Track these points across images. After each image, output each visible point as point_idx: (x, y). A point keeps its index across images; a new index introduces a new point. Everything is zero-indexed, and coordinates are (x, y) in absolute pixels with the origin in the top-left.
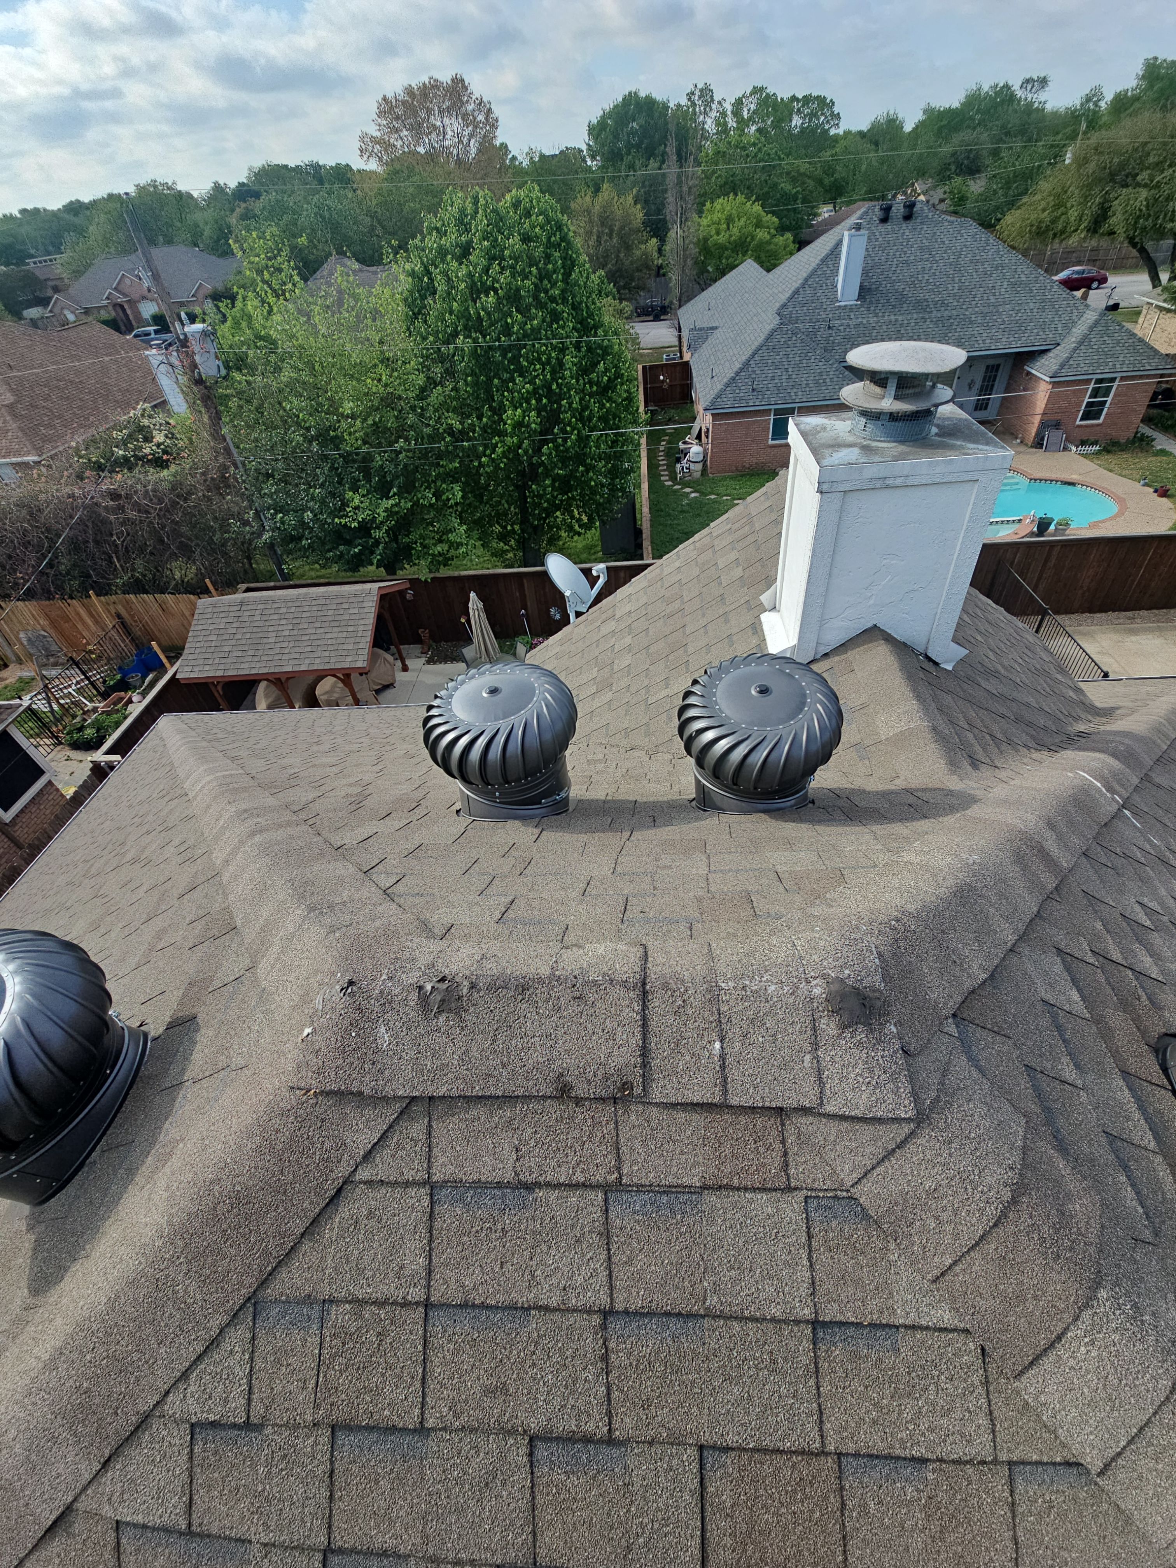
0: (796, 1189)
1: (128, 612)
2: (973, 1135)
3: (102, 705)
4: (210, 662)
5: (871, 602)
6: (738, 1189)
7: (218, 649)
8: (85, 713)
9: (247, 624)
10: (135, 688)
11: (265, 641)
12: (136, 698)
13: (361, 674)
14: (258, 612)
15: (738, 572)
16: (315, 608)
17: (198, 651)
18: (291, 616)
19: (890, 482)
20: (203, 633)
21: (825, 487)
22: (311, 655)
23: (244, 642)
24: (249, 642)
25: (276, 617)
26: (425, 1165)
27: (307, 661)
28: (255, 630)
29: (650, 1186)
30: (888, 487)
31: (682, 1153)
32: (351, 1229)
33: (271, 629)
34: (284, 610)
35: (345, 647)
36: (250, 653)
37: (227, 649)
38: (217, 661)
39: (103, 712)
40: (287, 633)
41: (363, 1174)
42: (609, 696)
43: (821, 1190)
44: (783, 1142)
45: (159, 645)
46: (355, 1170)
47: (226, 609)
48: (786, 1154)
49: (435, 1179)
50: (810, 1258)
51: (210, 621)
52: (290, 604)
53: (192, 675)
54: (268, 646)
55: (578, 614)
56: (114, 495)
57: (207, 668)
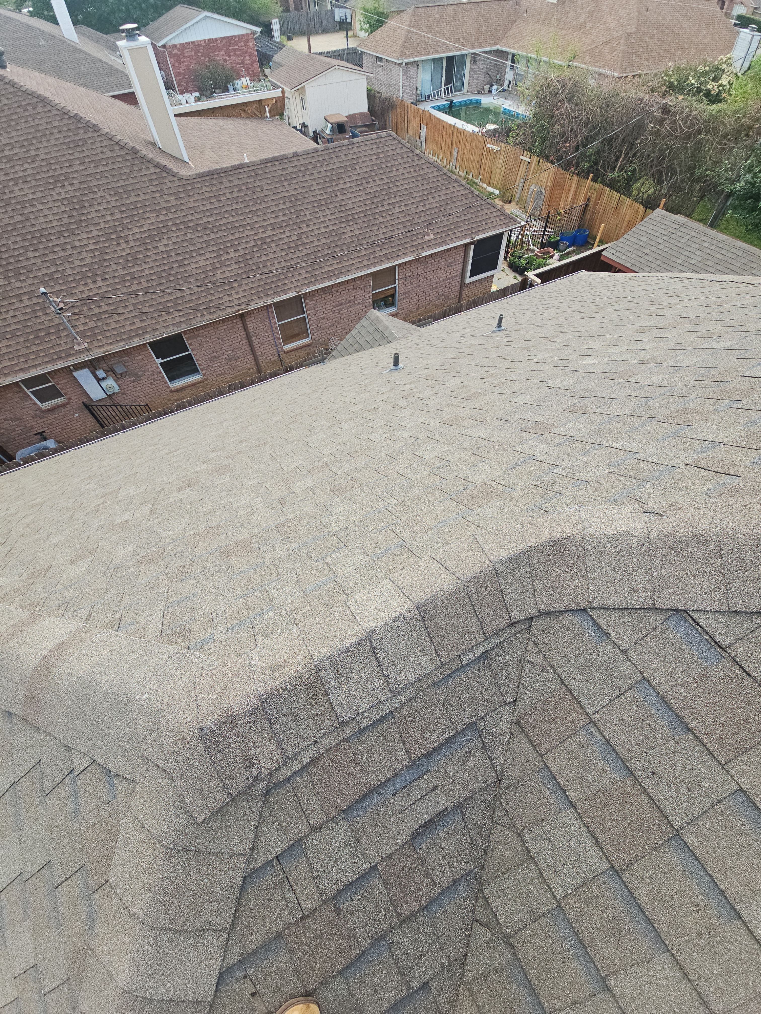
1: (595, 201)
3: (538, 250)
7: (641, 249)
8: (528, 250)
9: (674, 242)
10: (560, 251)
11: (674, 259)
12: (556, 257)
14: (688, 237)
16: (729, 255)
17: (628, 243)
18: (708, 251)
20: (641, 233)
23: (660, 252)
24: (664, 254)
25: (697, 246)
28: (676, 248)
33: (686, 253)
34: (706, 245)
36: (658, 262)
37: (646, 251)
38: (633, 256)
39: (536, 255)
40: (693, 262)
45: (605, 226)
47: (670, 224)
51: (652, 227)
52: (715, 243)
53: (612, 257)
54: (673, 264)
56: (666, 110)
57: (624, 257)
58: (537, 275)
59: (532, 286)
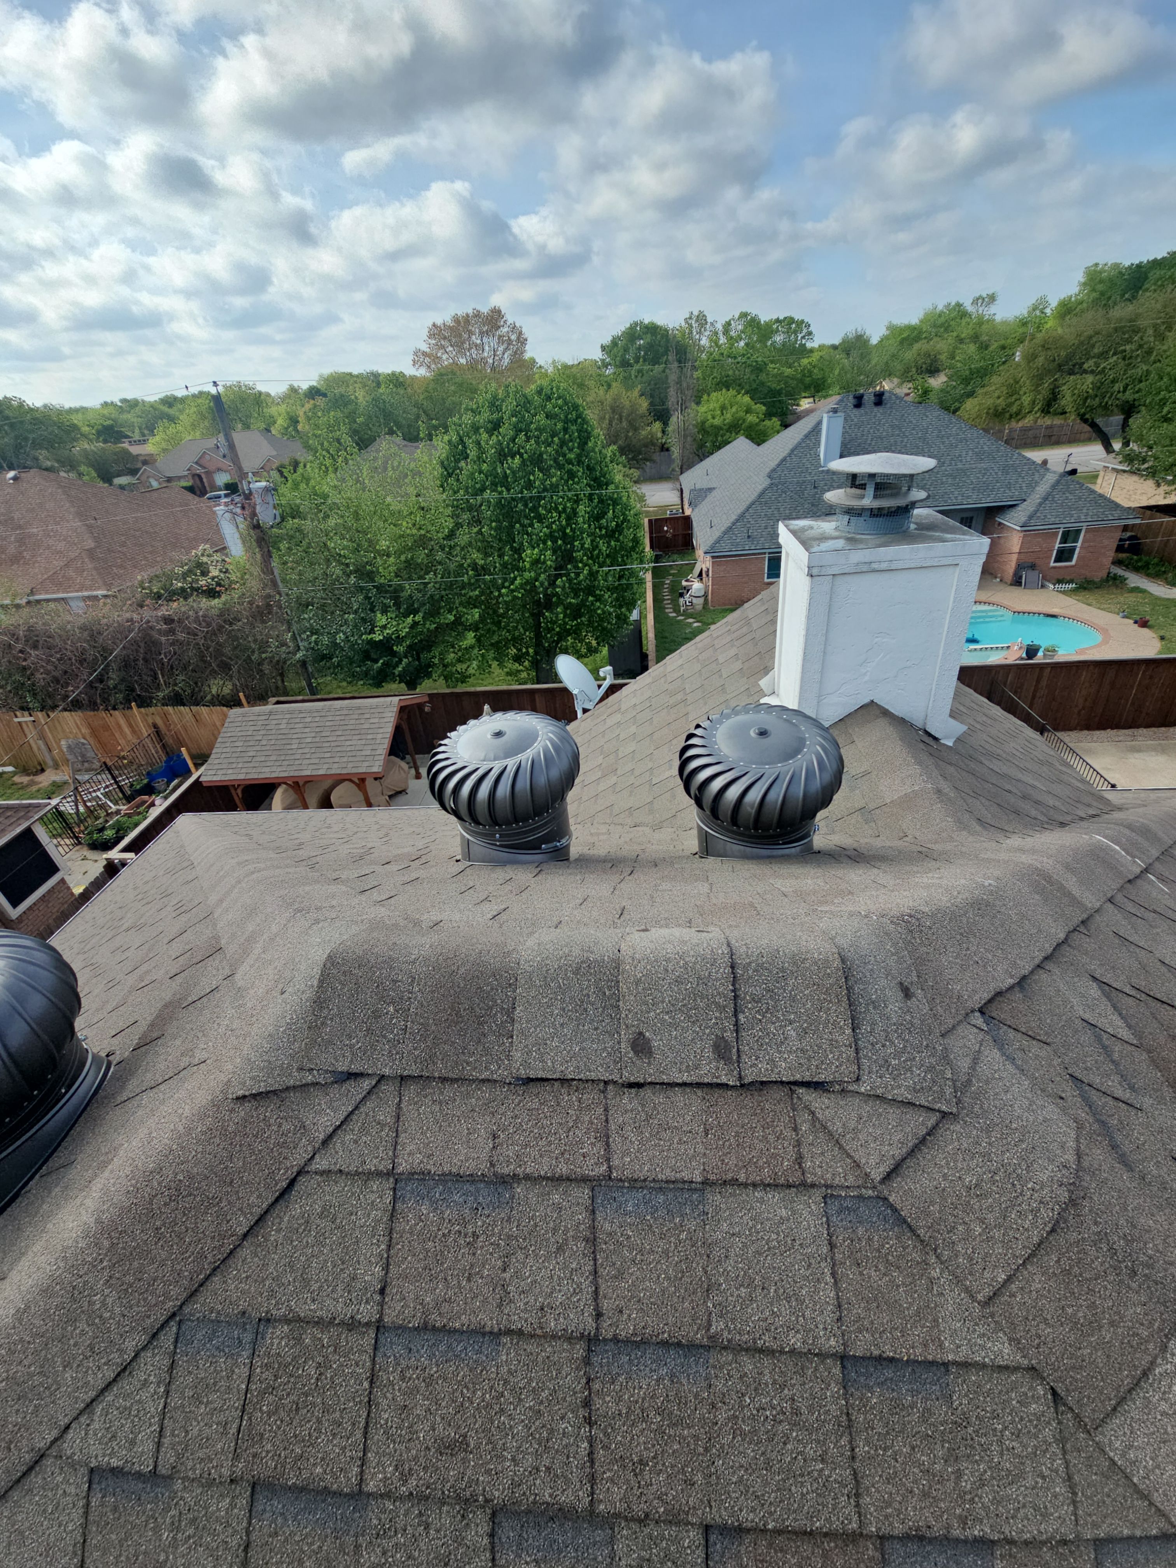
0: (813, 1186)
1: (164, 725)
2: (1014, 1126)
3: (125, 807)
4: (234, 766)
5: (867, 678)
6: (745, 1185)
7: (243, 754)
8: (108, 814)
9: (273, 732)
10: (160, 793)
11: (288, 747)
12: (157, 801)
13: (376, 779)
14: (285, 721)
15: (738, 665)
16: (338, 718)
17: (224, 755)
18: (316, 724)
19: (875, 566)
20: (231, 739)
21: (815, 571)
22: (331, 760)
23: (268, 748)
24: (273, 747)
25: (301, 725)
26: (391, 1153)
27: (326, 766)
28: (280, 737)
29: (645, 1180)
30: (875, 571)
31: (680, 1142)
32: (301, 1230)
33: (295, 736)
35: (364, 753)
36: (274, 758)
37: (251, 754)
38: (240, 765)
39: (126, 814)
40: (309, 740)
41: (321, 1163)
42: (614, 779)
43: (842, 1187)
44: (795, 1129)
45: (188, 750)
46: (313, 1157)
47: (255, 718)
48: (798, 1144)
49: (400, 1170)
50: (833, 1274)
51: (238, 729)
52: (315, 714)
53: (215, 778)
54: (290, 752)
55: (585, 711)
56: (168, 620)
57: (230, 771)
59: (123, 865)
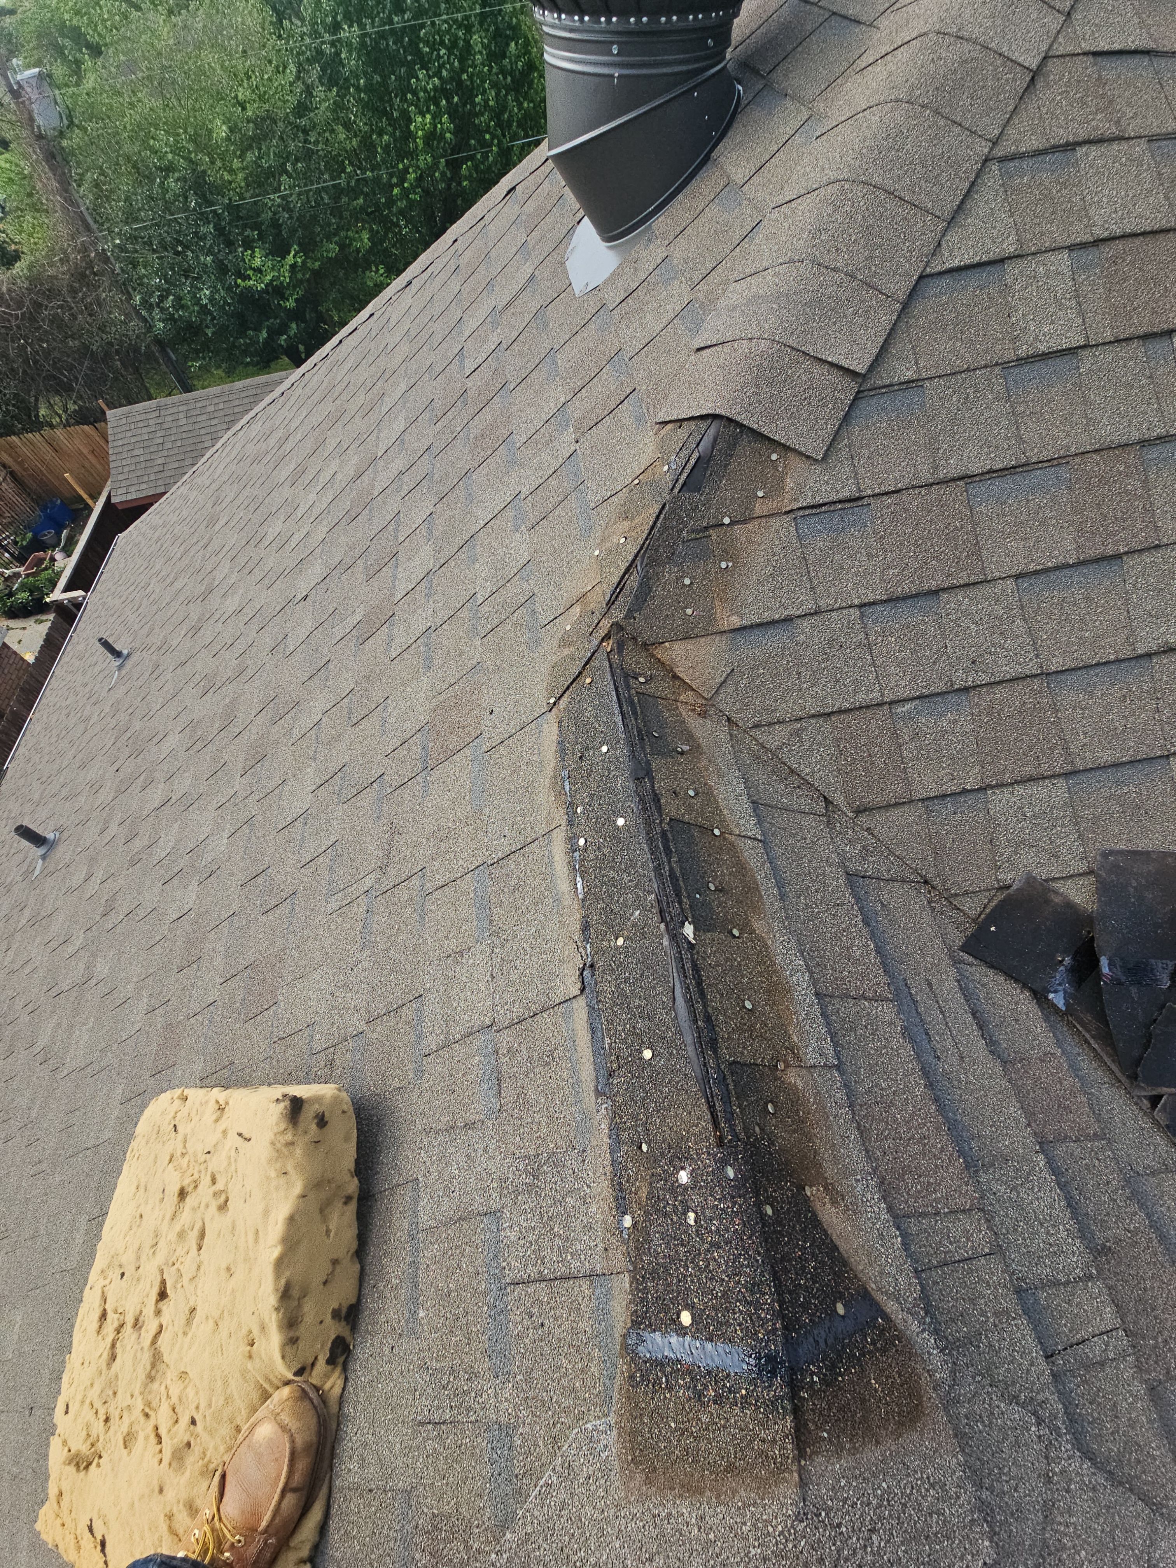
1: (15, 461)
3: (23, 569)
4: (146, 479)
7: (149, 464)
8: (8, 579)
9: (174, 431)
10: (54, 546)
12: (58, 556)
14: (181, 415)
17: (126, 469)
18: (222, 413)
20: (126, 448)
23: (176, 451)
24: (183, 449)
25: (204, 417)
28: (184, 435)
33: (203, 432)
34: (211, 409)
37: (160, 461)
38: (152, 477)
39: (30, 574)
45: (73, 476)
47: (144, 417)
51: (129, 434)
52: (216, 401)
53: (129, 497)
57: (144, 486)
58: (67, 589)
59: (78, 606)
